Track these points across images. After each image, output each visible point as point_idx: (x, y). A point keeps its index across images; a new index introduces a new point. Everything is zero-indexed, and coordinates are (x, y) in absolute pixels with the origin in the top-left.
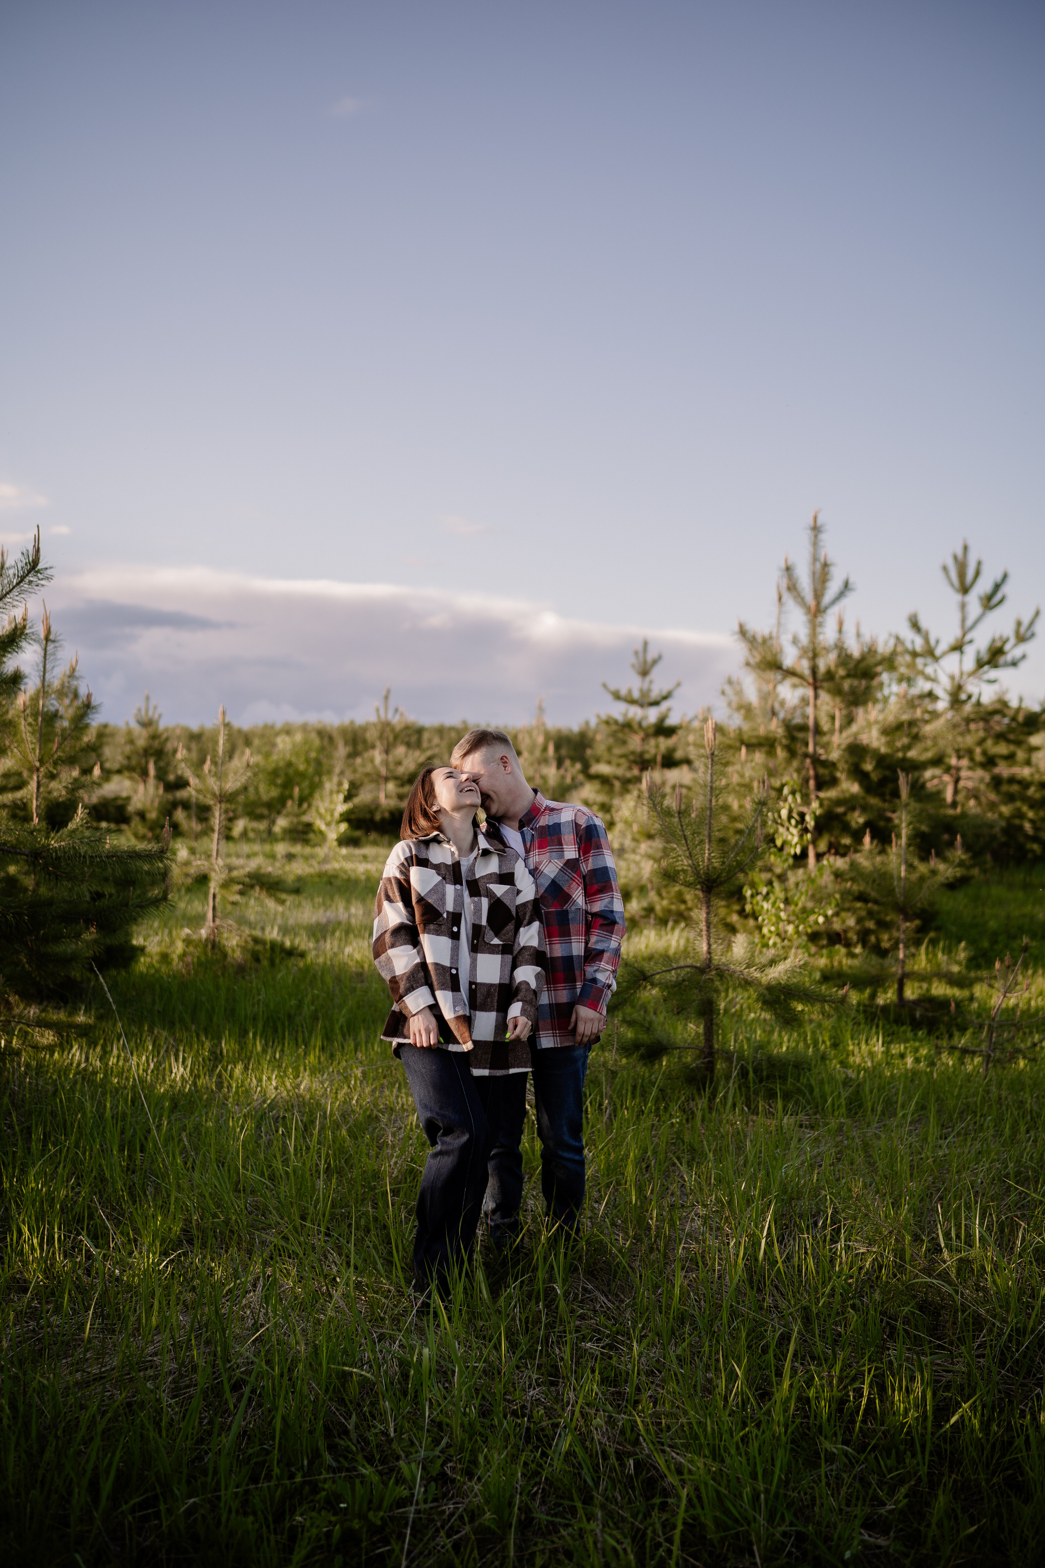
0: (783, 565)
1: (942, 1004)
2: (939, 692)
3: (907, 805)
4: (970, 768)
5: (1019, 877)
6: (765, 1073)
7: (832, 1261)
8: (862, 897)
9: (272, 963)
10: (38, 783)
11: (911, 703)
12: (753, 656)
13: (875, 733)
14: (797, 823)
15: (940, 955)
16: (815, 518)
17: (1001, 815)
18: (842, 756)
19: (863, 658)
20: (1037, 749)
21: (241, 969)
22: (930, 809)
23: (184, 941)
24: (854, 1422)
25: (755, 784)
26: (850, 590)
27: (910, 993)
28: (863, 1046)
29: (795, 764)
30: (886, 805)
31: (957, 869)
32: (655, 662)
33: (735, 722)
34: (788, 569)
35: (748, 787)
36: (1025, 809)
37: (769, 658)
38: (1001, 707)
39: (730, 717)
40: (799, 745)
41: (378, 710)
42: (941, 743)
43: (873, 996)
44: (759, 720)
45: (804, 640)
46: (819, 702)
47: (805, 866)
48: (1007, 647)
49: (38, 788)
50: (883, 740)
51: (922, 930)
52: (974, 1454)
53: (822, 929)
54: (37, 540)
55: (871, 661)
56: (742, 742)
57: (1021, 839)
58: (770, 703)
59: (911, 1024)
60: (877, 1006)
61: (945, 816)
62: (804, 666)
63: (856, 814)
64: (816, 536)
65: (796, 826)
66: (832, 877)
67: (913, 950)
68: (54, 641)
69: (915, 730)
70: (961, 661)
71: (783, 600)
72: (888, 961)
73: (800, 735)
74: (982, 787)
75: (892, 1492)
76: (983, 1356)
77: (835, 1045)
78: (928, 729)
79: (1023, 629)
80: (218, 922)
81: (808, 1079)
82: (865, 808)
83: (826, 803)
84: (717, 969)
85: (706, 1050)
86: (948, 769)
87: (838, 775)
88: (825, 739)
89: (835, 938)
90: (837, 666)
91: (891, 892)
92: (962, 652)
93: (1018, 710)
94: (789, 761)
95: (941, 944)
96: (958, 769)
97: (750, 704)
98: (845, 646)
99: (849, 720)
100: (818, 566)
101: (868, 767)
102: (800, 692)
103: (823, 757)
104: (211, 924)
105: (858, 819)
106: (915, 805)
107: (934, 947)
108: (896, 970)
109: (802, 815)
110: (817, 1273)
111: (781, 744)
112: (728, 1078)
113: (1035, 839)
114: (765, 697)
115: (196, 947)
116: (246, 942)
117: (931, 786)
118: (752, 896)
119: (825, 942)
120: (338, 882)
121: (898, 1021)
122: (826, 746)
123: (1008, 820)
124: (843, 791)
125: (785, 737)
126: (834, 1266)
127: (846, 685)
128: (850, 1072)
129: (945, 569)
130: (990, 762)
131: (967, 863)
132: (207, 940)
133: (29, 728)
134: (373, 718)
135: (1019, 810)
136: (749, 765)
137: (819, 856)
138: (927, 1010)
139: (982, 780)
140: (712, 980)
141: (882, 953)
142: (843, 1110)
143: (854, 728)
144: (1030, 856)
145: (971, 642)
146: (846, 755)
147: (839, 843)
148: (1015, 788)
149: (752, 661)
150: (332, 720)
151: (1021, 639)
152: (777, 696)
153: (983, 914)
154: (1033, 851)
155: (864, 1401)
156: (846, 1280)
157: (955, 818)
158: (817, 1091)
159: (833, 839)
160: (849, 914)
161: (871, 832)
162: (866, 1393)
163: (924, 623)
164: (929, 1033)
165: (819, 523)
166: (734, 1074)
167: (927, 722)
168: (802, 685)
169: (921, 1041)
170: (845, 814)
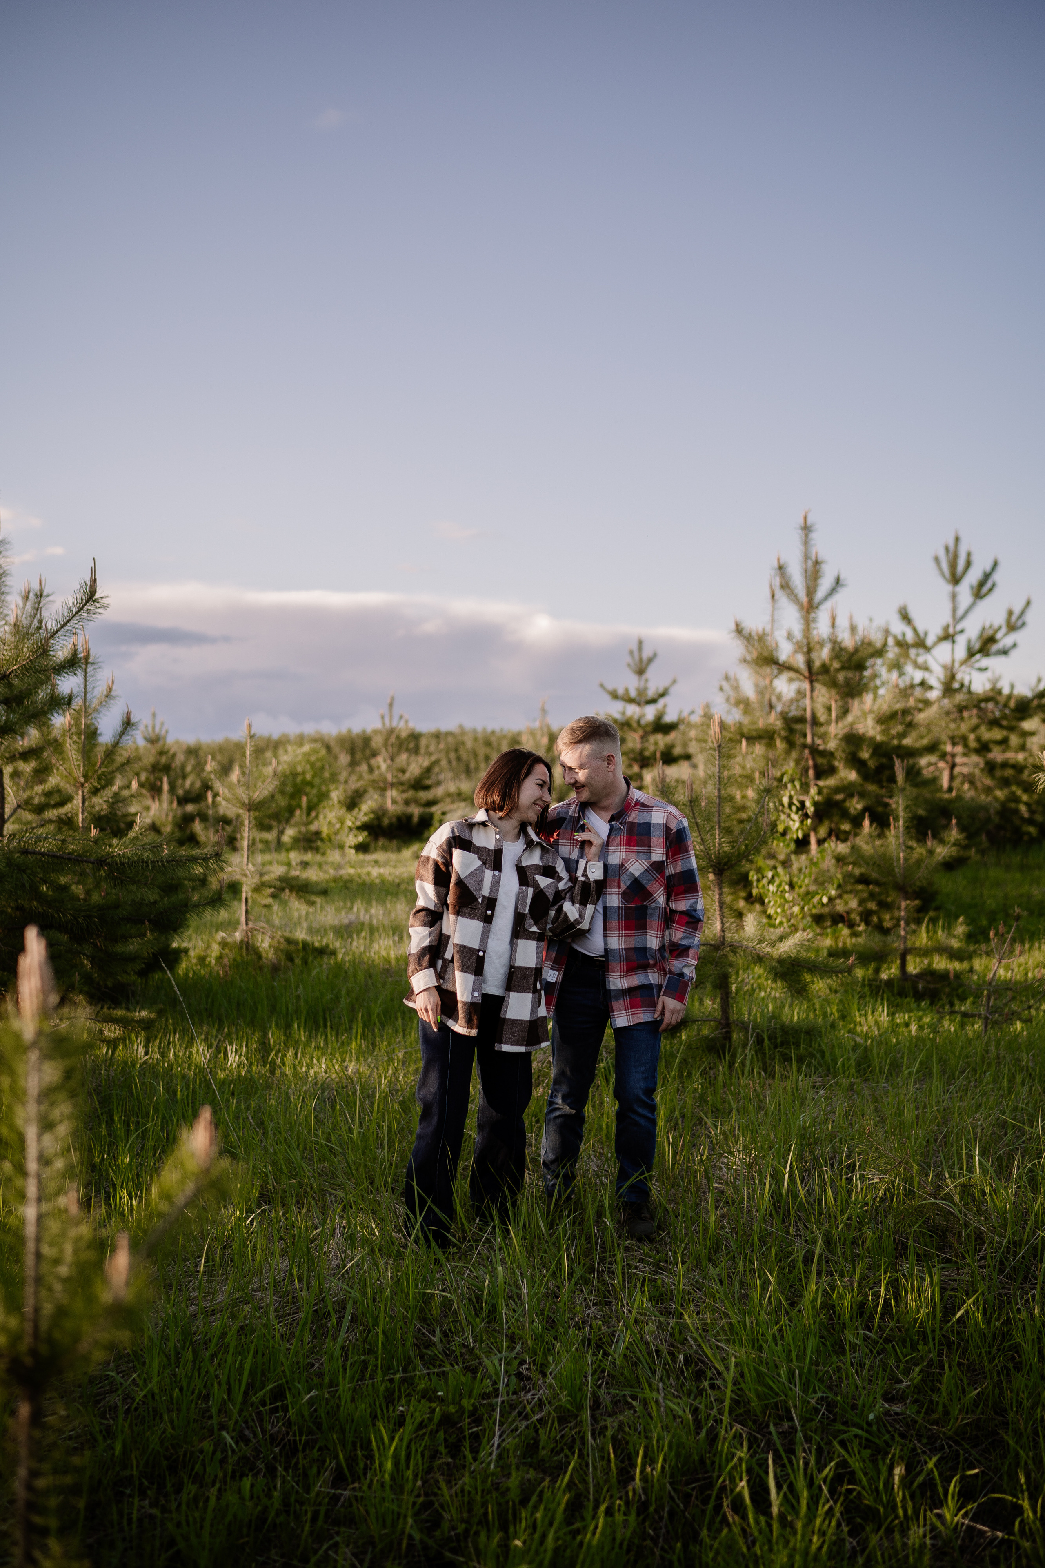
0: (776, 565)
1: (943, 976)
2: (933, 681)
3: (903, 789)
4: (965, 755)
5: (1017, 859)
6: (779, 1040)
7: (849, 1192)
8: (863, 880)
9: (305, 962)
10: (83, 797)
11: (905, 692)
12: (750, 652)
13: (870, 722)
14: (798, 809)
15: (940, 933)
16: (805, 518)
17: (996, 799)
18: (839, 746)
19: (856, 650)
20: (1033, 734)
21: (275, 969)
22: (926, 793)
23: (219, 943)
24: (874, 1319)
25: (757, 775)
26: (842, 586)
27: (914, 967)
28: (870, 1017)
29: (794, 755)
30: (884, 791)
31: (953, 848)
32: (650, 660)
33: (734, 716)
34: (781, 568)
35: (750, 778)
36: (1019, 792)
37: (766, 654)
38: (994, 695)
39: (728, 712)
40: (797, 736)
41: (383, 717)
42: (935, 729)
43: (877, 971)
44: (758, 714)
45: (798, 635)
46: (815, 694)
47: (808, 852)
48: (999, 635)
49: (83, 803)
50: (879, 728)
51: (922, 910)
52: (978, 1340)
53: (826, 910)
54: (93, 571)
55: (863, 653)
56: (743, 735)
57: (1017, 822)
58: (767, 697)
59: (914, 996)
60: (881, 980)
61: (941, 800)
62: (800, 661)
63: (855, 800)
64: (806, 535)
65: (797, 813)
66: (834, 861)
67: (913, 926)
68: (93, 663)
69: (909, 718)
70: (953, 651)
71: (776, 597)
72: (889, 939)
73: (798, 727)
74: (977, 772)
75: (907, 1372)
76: (984, 1267)
77: (843, 1017)
78: (921, 717)
79: (1014, 618)
80: (251, 925)
81: (820, 1045)
82: (862, 795)
83: (825, 791)
84: (731, 945)
85: (724, 1022)
86: (943, 756)
87: (836, 763)
88: (822, 730)
89: (838, 919)
90: (831, 659)
91: (890, 871)
92: (953, 642)
93: (1010, 697)
94: (788, 752)
95: (941, 923)
96: (953, 755)
97: (748, 699)
98: (839, 639)
99: (845, 711)
100: (810, 563)
101: (865, 755)
102: (795, 686)
103: (821, 748)
104: (245, 927)
105: (856, 805)
106: (911, 791)
107: (934, 925)
108: (898, 945)
109: (802, 803)
110: (836, 1201)
111: (779, 735)
112: (745, 1046)
113: (1031, 822)
114: (761, 692)
115: (231, 950)
116: (279, 942)
117: (927, 773)
118: (758, 881)
119: (829, 924)
120: (354, 887)
121: (902, 994)
122: (823, 736)
123: (1003, 804)
124: (841, 780)
125: (783, 729)
126: (850, 1196)
127: (841, 677)
128: (858, 1039)
129: (937, 560)
130: (983, 748)
131: (963, 843)
132: (241, 941)
133: (74, 746)
134: (378, 725)
135: (1013, 793)
136: (750, 757)
137: (820, 842)
138: (929, 983)
139: (976, 765)
140: (726, 956)
141: (885, 932)
142: (853, 1071)
143: (850, 718)
144: (1026, 838)
145: (962, 631)
146: (843, 744)
147: (839, 829)
148: (1009, 772)
149: (748, 658)
150: (331, 729)
151: (1012, 627)
152: (774, 689)
153: (981, 895)
154: (1029, 833)
155: (881, 1301)
156: (861, 1208)
157: (950, 801)
158: (828, 1055)
159: (833, 826)
160: (852, 896)
161: (870, 816)
162: (882, 1293)
163: (913, 614)
164: (932, 1003)
165: (809, 522)
166: (750, 1042)
167: (920, 710)
168: (798, 679)
169: (924, 1011)
170: (844, 801)
